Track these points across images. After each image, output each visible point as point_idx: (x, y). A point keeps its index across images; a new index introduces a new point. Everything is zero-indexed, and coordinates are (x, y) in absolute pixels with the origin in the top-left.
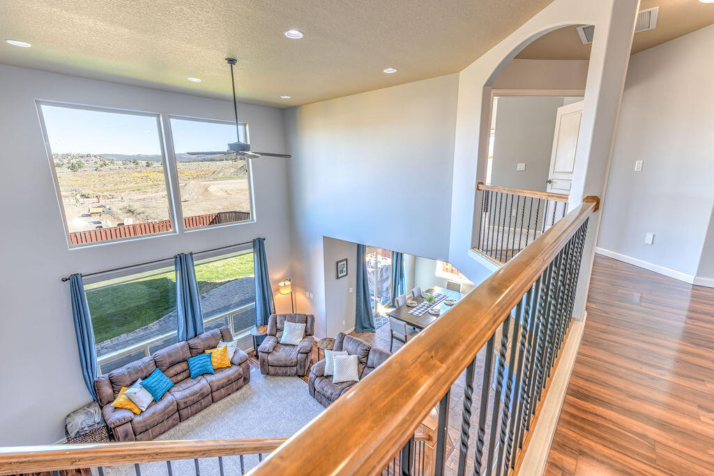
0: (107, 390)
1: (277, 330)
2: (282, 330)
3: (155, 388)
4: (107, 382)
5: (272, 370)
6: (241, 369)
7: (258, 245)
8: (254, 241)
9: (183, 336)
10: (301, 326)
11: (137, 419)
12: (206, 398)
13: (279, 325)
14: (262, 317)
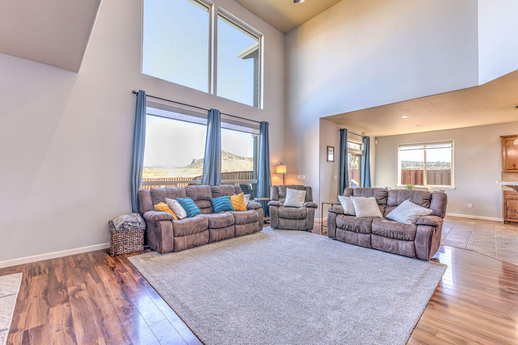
0: (148, 200)
1: (279, 197)
2: (285, 197)
3: (189, 206)
4: (149, 194)
5: (282, 222)
6: (257, 213)
7: (264, 127)
8: (261, 123)
9: (206, 181)
10: (303, 192)
11: (176, 221)
12: (230, 227)
13: (280, 193)
14: (262, 189)
